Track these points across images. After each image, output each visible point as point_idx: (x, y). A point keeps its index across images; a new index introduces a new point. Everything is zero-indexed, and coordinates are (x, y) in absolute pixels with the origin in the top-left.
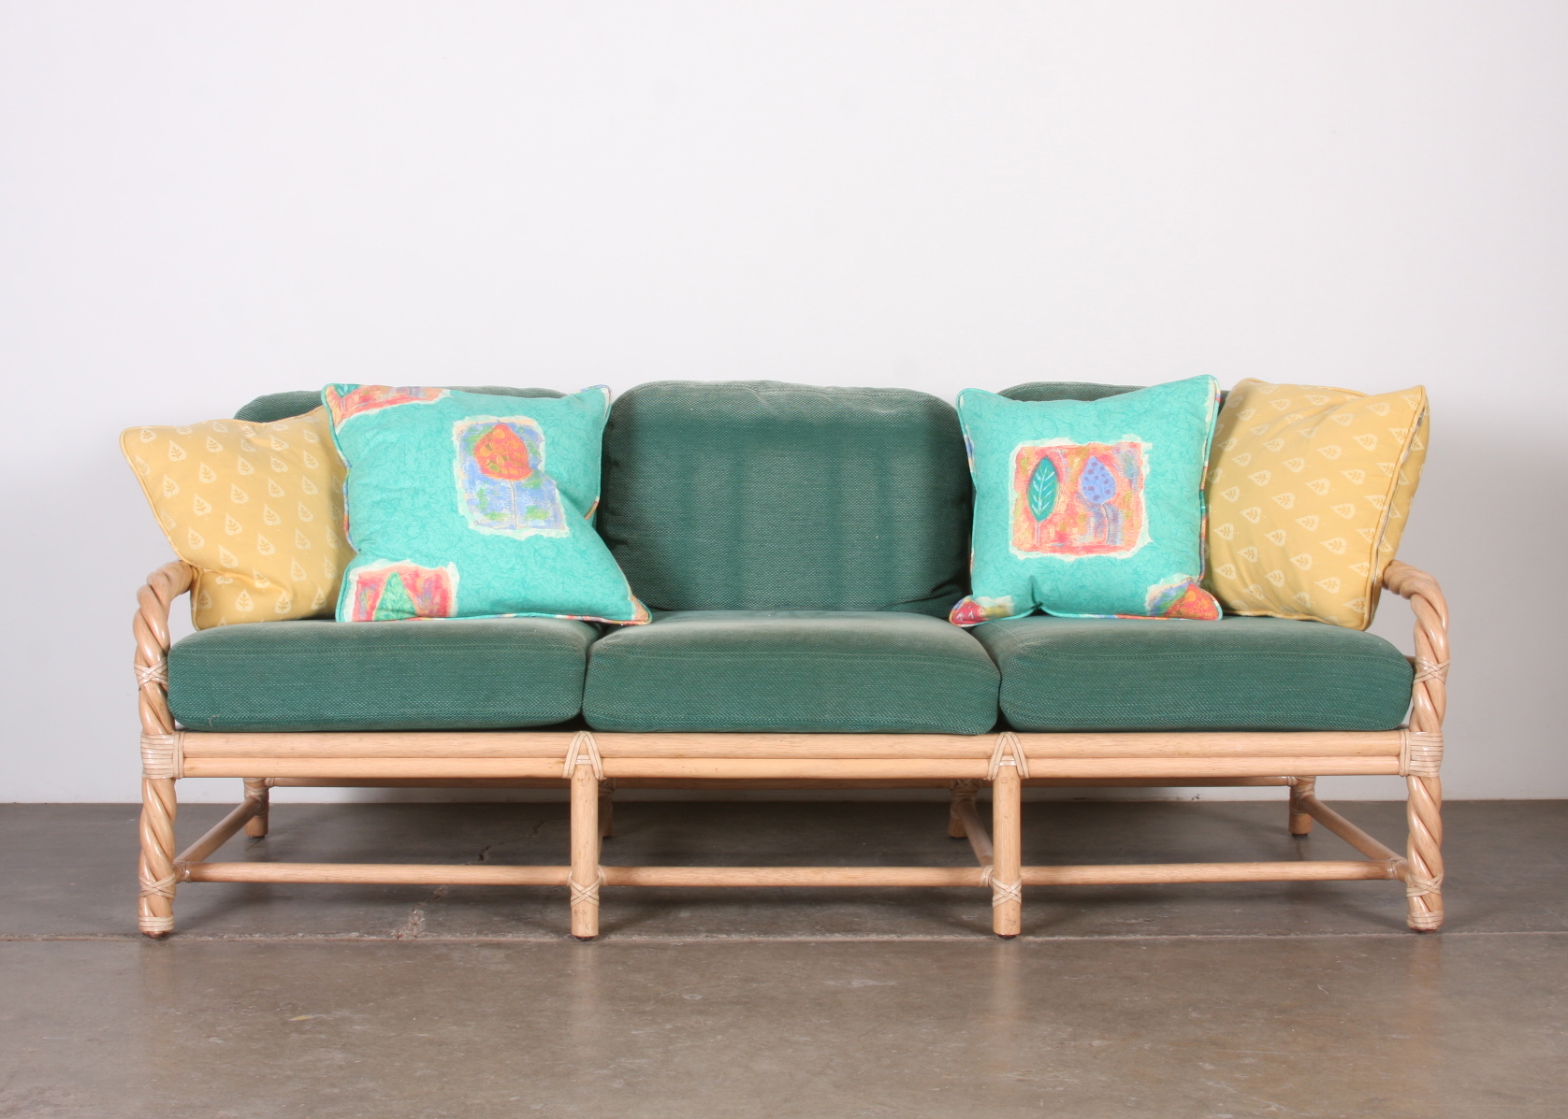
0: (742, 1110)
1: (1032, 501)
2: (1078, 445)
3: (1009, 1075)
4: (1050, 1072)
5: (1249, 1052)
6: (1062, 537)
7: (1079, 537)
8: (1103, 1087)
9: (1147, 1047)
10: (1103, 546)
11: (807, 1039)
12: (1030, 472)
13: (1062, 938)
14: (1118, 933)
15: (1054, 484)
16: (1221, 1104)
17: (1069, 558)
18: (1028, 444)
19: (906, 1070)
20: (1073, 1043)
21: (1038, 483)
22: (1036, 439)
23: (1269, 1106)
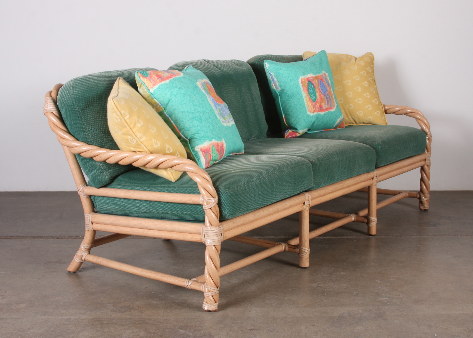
0: (228, 296)
1: (311, 96)
2: (315, 76)
3: (314, 284)
4: (327, 283)
5: (392, 276)
6: (321, 107)
7: (325, 106)
8: (345, 288)
9: (358, 275)
10: (329, 108)
11: (247, 272)
12: (307, 86)
13: (329, 237)
14: (347, 236)
15: (314, 89)
16: (384, 295)
17: (322, 113)
18: (303, 77)
19: (281, 283)
20: (334, 273)
21: (310, 90)
22: (304, 75)
23: (400, 295)
